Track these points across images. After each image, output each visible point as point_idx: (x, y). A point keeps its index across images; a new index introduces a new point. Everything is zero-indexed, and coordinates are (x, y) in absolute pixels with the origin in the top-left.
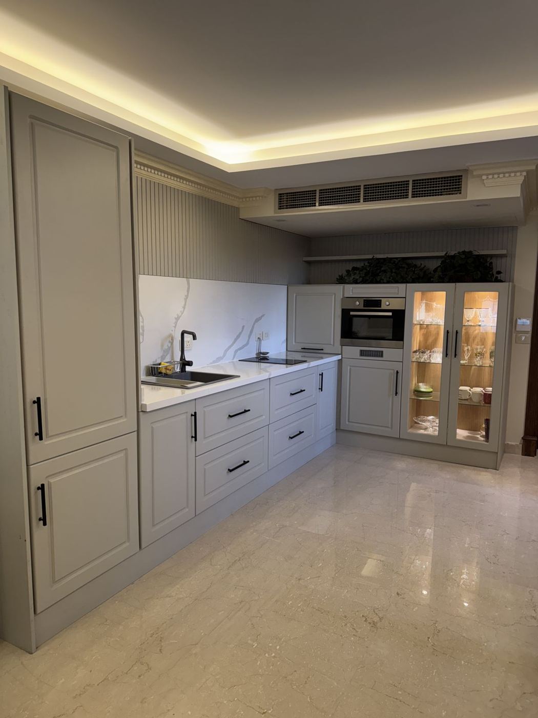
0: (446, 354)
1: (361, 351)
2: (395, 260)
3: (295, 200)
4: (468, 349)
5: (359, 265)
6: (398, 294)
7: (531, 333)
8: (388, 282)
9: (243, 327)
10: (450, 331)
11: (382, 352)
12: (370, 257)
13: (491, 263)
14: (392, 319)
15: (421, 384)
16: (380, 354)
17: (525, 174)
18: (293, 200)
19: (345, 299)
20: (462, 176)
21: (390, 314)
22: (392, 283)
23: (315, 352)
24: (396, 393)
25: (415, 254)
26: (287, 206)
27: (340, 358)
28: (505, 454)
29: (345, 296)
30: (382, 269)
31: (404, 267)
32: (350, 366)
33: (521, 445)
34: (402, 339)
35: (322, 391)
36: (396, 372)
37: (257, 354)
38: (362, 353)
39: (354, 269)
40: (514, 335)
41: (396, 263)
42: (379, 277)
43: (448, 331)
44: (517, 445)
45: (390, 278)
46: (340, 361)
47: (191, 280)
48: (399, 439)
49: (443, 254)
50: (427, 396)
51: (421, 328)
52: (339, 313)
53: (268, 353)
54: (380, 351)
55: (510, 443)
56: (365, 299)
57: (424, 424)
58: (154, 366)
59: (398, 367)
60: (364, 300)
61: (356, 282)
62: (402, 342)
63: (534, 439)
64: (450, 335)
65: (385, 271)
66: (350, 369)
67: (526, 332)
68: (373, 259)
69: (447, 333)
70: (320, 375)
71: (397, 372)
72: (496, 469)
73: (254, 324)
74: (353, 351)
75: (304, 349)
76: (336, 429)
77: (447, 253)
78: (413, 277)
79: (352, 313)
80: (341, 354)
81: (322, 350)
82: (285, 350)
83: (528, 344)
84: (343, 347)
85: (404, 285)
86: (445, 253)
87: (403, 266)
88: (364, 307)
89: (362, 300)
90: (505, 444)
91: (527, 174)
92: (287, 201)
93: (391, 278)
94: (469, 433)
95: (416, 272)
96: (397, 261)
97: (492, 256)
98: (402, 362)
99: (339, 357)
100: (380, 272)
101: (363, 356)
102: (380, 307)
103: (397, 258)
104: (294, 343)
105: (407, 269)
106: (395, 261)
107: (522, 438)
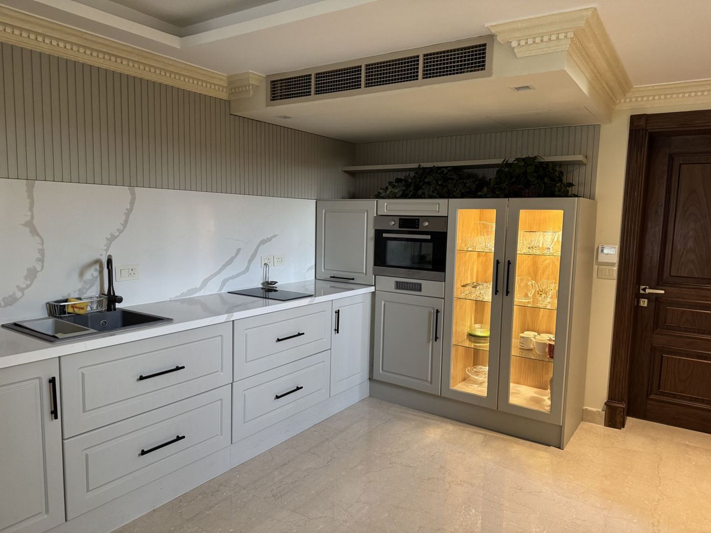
0: (496, 291)
1: (397, 282)
2: (445, 169)
3: (290, 88)
4: (532, 284)
5: (402, 176)
6: (439, 212)
7: (617, 265)
8: (431, 197)
9: (239, 250)
10: (502, 261)
11: (421, 284)
12: (415, 166)
13: (561, 173)
14: (431, 244)
15: (477, 326)
16: (418, 288)
17: (571, 35)
18: (288, 89)
19: (380, 217)
20: (485, 45)
21: (429, 237)
22: (435, 198)
23: (342, 281)
24: (436, 338)
25: (473, 161)
26: (281, 96)
27: (374, 290)
28: (582, 423)
29: (379, 214)
30: (426, 180)
31: (454, 179)
32: (384, 301)
33: (604, 412)
34: (443, 269)
35: (338, 333)
36: (435, 311)
37: (263, 284)
38: (399, 286)
39: (398, 180)
40: (595, 267)
41: (444, 173)
42: (421, 190)
43: (497, 261)
44: (599, 411)
45: (433, 192)
46: (373, 294)
47: (138, 190)
48: (441, 397)
49: (500, 161)
50: (482, 341)
51: (479, 256)
52: (372, 234)
53: (277, 282)
54: (418, 284)
55: (589, 408)
56: (400, 217)
57: (476, 378)
58: (56, 304)
59: (439, 304)
60: (400, 219)
61: (394, 196)
62: (444, 273)
63: (621, 406)
64: (501, 266)
65: (429, 183)
66: (384, 305)
67: (612, 264)
68: (419, 168)
69: (497, 263)
70: (336, 312)
71: (437, 311)
72: (560, 448)
73: (258, 246)
74: (388, 282)
75: (334, 277)
76: (369, 379)
77: (505, 160)
78: (462, 191)
79: (385, 235)
80: (375, 286)
81: (353, 279)
82: (314, 278)
83: (614, 279)
84: (377, 276)
85: (445, 200)
86: (503, 160)
87: (453, 177)
88: (400, 227)
89: (397, 219)
90: (583, 409)
91: (575, 34)
92: (281, 90)
93: (436, 192)
94: (535, 393)
95: (467, 185)
96: (446, 171)
97: (561, 164)
98: (444, 299)
99: (372, 289)
100: (423, 184)
101: (399, 289)
102: (418, 228)
103: (446, 167)
104: (323, 270)
105: (457, 181)
106: (443, 171)
107: (606, 404)
